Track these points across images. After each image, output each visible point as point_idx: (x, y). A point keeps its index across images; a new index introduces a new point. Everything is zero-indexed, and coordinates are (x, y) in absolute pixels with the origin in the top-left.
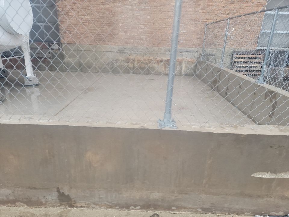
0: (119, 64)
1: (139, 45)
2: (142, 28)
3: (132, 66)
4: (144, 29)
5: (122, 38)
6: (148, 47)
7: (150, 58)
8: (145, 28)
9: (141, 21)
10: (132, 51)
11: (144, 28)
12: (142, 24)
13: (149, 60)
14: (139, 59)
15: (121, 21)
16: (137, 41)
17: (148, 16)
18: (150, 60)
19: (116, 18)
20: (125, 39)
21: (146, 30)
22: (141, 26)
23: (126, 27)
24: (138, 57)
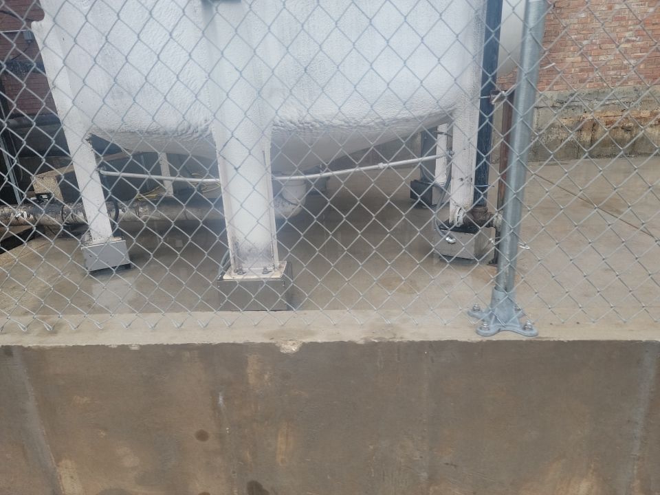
0: (555, 136)
1: (617, 84)
2: (628, 41)
3: (589, 139)
4: (633, 41)
5: (573, 70)
6: (639, 85)
7: (642, 115)
8: (638, 39)
9: (630, 22)
10: (595, 101)
11: (634, 38)
12: (631, 30)
13: (637, 118)
14: (612, 118)
15: (576, 26)
16: (612, 73)
17: (649, 7)
18: (641, 118)
19: (564, 22)
20: (582, 71)
21: (639, 43)
22: (627, 34)
23: (585, 42)
24: (609, 114)
